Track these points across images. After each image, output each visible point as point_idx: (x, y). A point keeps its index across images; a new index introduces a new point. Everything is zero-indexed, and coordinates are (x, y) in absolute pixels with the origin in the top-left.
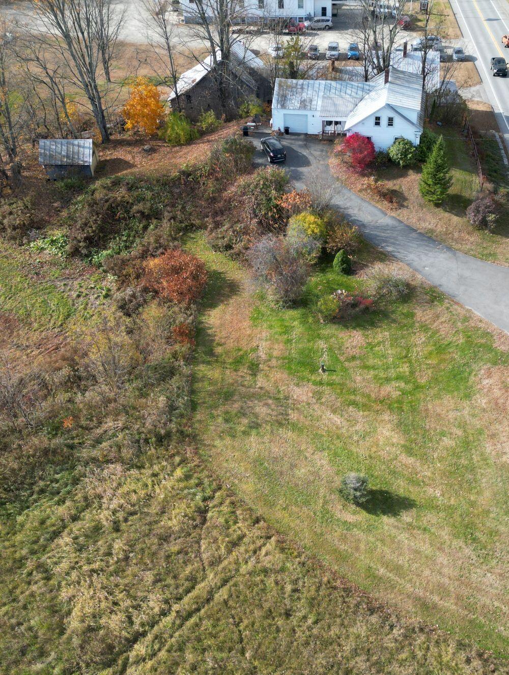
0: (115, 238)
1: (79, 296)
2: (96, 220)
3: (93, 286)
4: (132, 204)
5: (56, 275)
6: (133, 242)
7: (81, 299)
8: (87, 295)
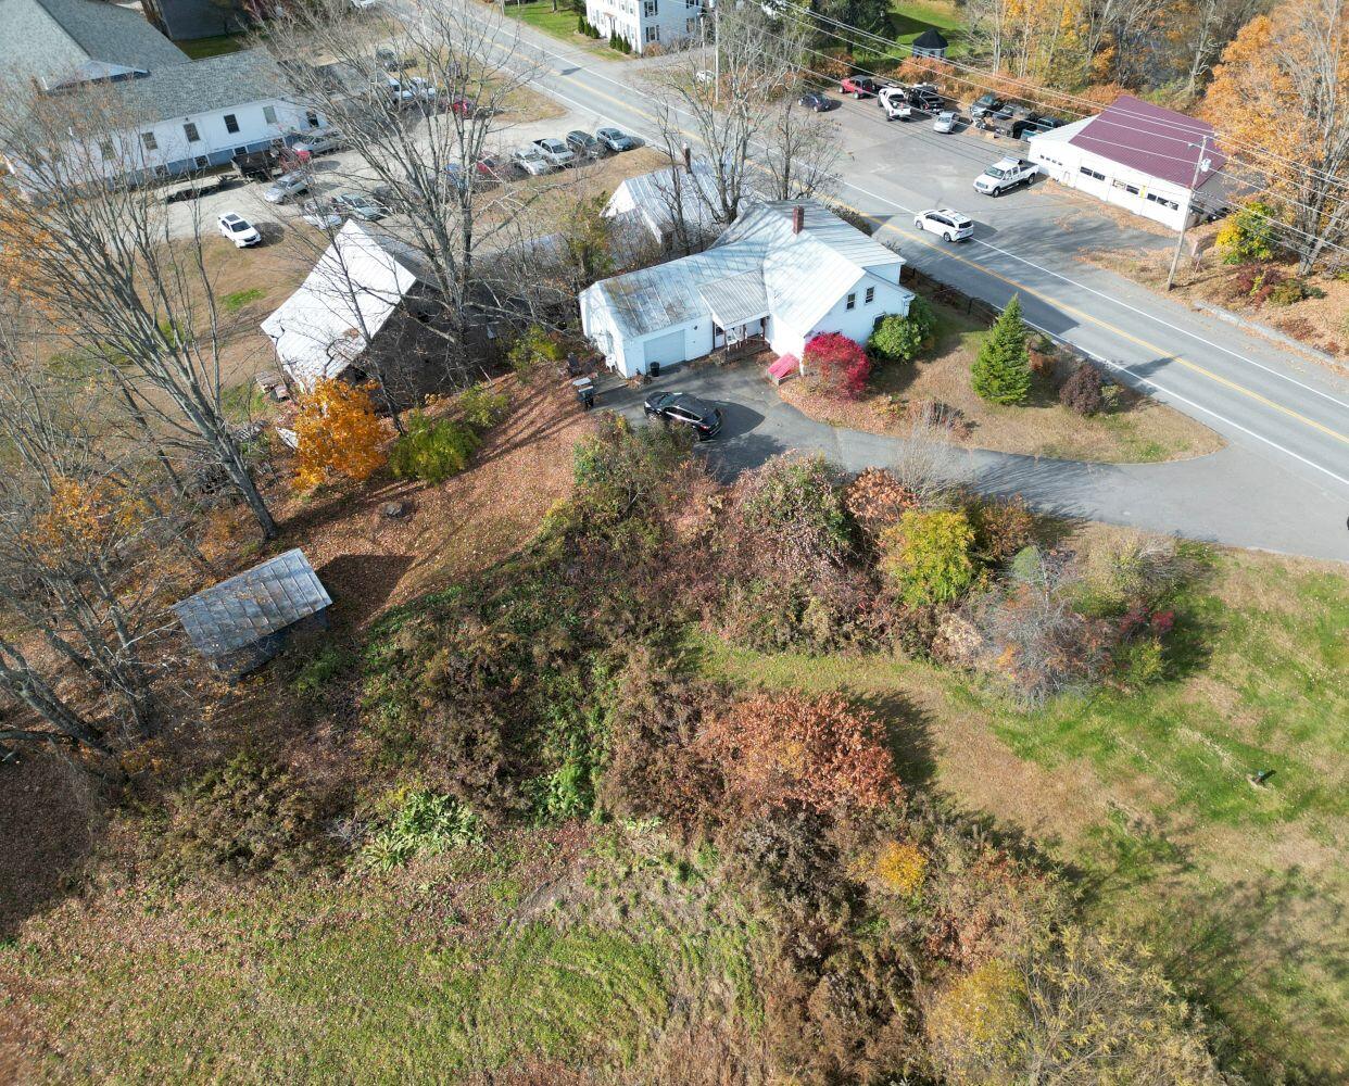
0: (544, 736)
1: (624, 911)
2: (486, 721)
3: (626, 869)
4: (526, 646)
5: (512, 894)
6: (583, 721)
7: (636, 914)
8: (637, 896)
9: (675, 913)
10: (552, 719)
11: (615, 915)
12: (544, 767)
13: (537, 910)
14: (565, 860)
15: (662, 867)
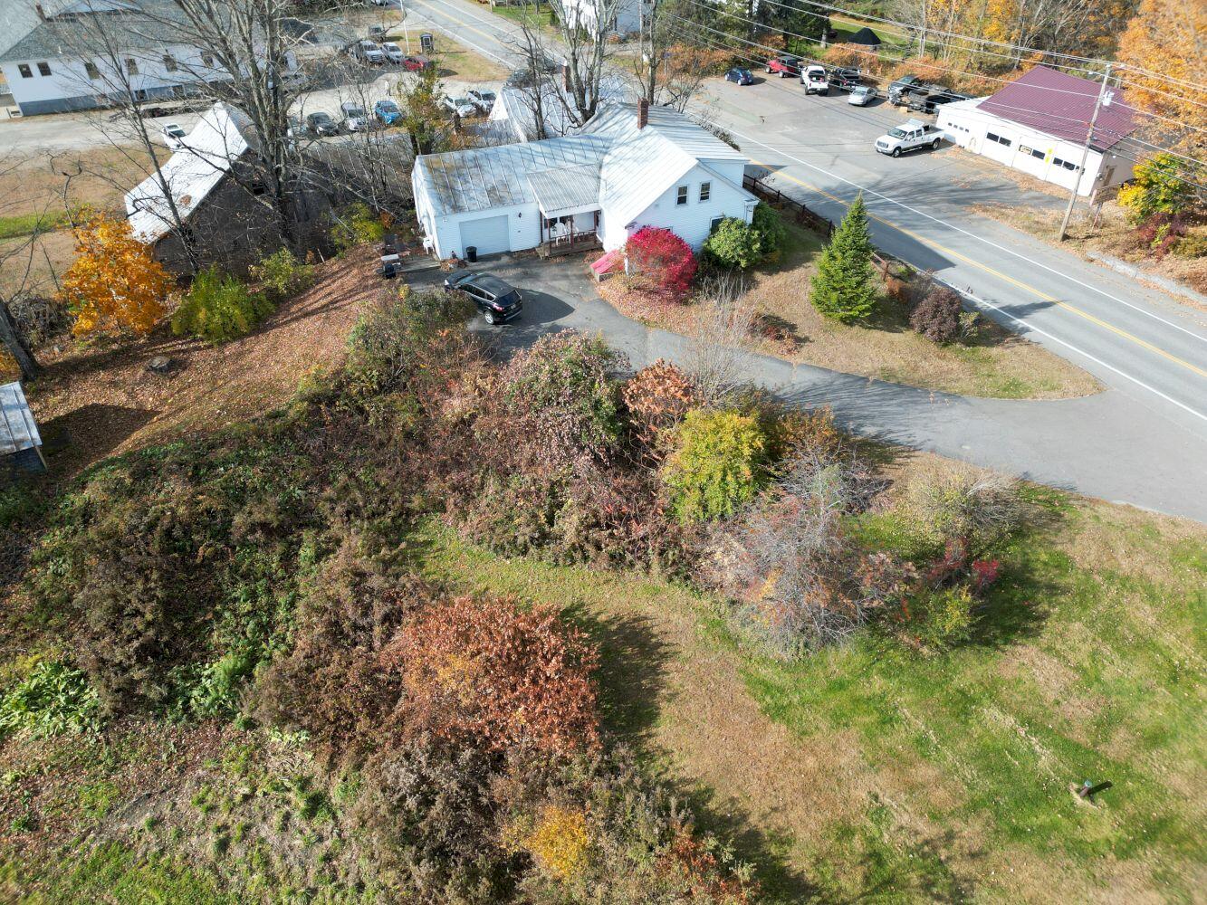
3: (246, 790)
9: (284, 857)
10: (236, 600)
11: (210, 849)
12: (206, 655)
13: (125, 826)
14: (182, 770)
15: (290, 795)
